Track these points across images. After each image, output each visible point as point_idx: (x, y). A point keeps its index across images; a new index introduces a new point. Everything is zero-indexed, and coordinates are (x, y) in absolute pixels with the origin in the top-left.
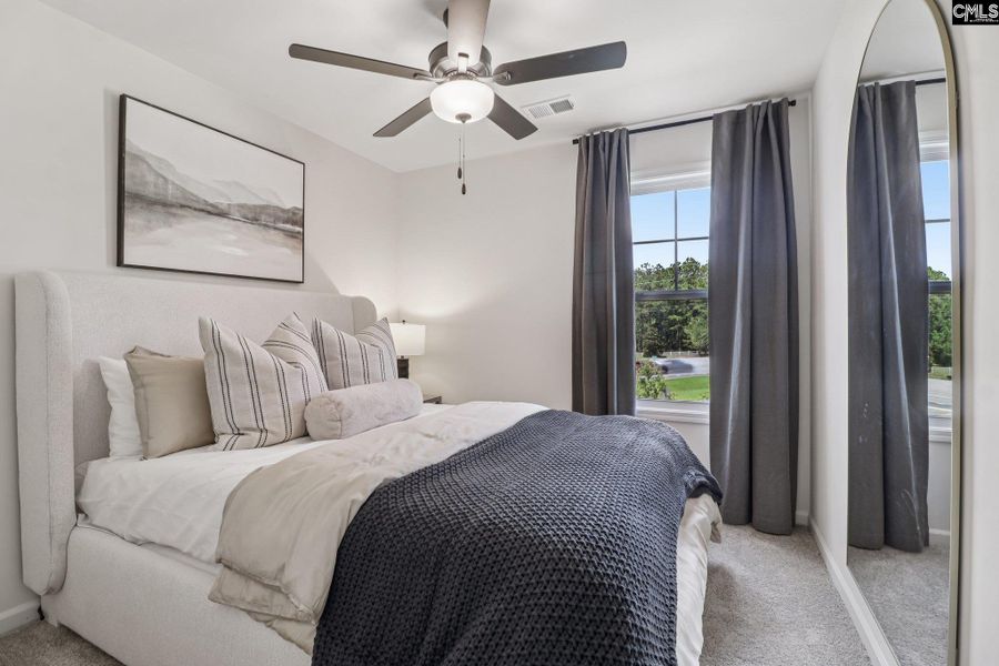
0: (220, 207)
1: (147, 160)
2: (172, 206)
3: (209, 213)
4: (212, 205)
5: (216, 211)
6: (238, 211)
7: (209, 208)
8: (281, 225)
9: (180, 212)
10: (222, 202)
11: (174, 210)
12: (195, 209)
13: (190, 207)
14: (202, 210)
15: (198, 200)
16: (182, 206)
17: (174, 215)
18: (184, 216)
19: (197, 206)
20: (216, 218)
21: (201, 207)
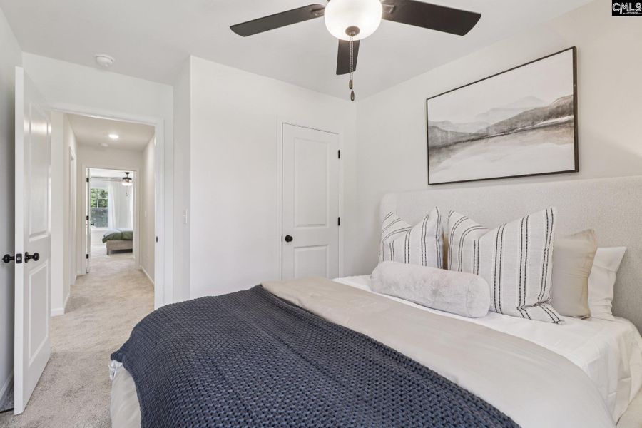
0: (481, 133)
1: (438, 126)
2: (450, 145)
3: (473, 140)
4: (475, 134)
5: (477, 137)
6: (495, 130)
7: (473, 137)
8: (542, 123)
9: (455, 147)
10: (481, 128)
11: (451, 147)
12: (464, 142)
13: (460, 142)
14: (468, 140)
15: (465, 135)
16: (456, 143)
17: (451, 150)
18: (457, 148)
19: (464, 139)
20: (479, 141)
21: (468, 138)
